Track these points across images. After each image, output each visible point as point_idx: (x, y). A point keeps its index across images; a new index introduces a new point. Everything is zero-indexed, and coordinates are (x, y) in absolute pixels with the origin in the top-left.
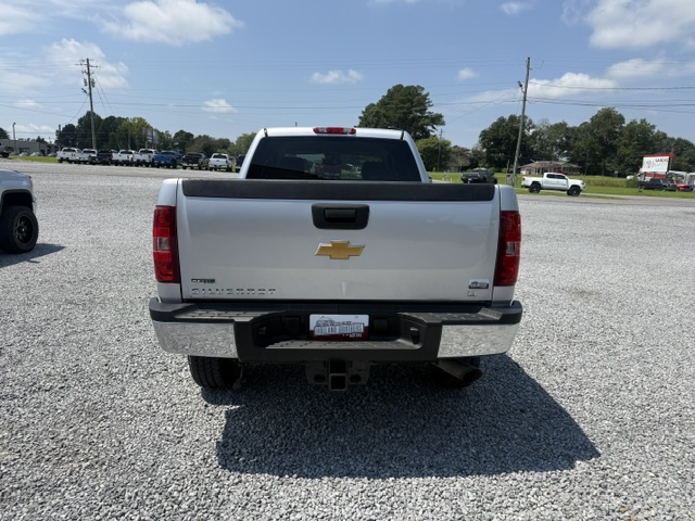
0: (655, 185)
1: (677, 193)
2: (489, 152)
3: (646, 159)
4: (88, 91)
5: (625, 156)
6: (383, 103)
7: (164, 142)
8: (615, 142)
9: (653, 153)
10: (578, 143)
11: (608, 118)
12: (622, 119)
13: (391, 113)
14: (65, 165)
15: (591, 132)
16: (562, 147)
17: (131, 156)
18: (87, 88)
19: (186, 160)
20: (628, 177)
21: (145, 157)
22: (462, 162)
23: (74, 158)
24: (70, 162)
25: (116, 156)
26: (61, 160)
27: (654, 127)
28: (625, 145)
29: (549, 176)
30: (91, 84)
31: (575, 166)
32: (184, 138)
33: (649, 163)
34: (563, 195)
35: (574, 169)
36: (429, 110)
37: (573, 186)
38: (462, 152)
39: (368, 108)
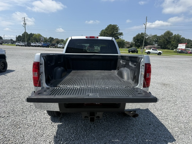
0: (182, 52)
1: (188, 54)
2: (135, 43)
3: (179, 45)
4: (24, 26)
5: (173, 44)
6: (106, 29)
7: (46, 40)
8: (170, 40)
9: (181, 43)
10: (160, 40)
11: (168, 34)
12: (172, 34)
13: (108, 32)
14: (18, 47)
15: (164, 37)
16: (156, 41)
17: (36, 44)
18: (24, 25)
19: (51, 45)
20: (174, 50)
21: (40, 44)
22: (128, 46)
23: (20, 45)
24: (19, 46)
25: (32, 44)
26: (17, 45)
27: (181, 36)
28: (173, 41)
29: (152, 50)
30: (25, 24)
31: (159, 47)
32: (51, 39)
33: (180, 46)
34: (157, 55)
35: (159, 48)
36: (119, 31)
37: (159, 52)
38: (128, 43)
39: (102, 31)
